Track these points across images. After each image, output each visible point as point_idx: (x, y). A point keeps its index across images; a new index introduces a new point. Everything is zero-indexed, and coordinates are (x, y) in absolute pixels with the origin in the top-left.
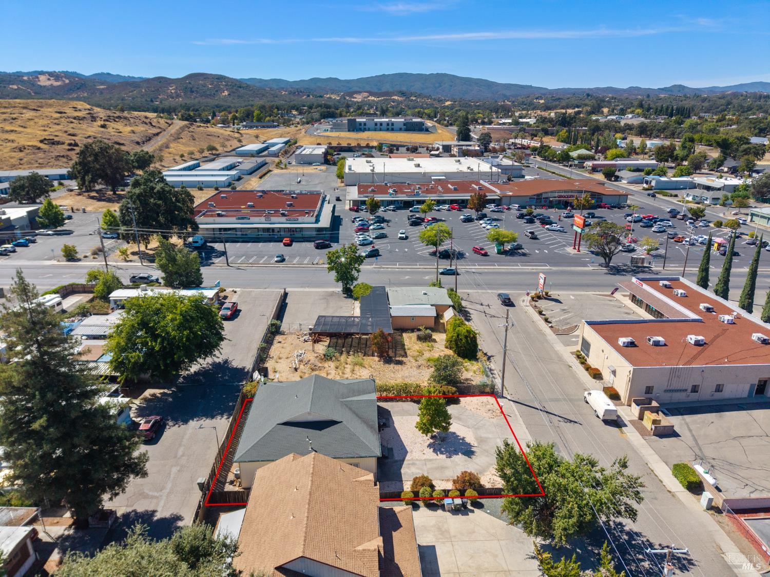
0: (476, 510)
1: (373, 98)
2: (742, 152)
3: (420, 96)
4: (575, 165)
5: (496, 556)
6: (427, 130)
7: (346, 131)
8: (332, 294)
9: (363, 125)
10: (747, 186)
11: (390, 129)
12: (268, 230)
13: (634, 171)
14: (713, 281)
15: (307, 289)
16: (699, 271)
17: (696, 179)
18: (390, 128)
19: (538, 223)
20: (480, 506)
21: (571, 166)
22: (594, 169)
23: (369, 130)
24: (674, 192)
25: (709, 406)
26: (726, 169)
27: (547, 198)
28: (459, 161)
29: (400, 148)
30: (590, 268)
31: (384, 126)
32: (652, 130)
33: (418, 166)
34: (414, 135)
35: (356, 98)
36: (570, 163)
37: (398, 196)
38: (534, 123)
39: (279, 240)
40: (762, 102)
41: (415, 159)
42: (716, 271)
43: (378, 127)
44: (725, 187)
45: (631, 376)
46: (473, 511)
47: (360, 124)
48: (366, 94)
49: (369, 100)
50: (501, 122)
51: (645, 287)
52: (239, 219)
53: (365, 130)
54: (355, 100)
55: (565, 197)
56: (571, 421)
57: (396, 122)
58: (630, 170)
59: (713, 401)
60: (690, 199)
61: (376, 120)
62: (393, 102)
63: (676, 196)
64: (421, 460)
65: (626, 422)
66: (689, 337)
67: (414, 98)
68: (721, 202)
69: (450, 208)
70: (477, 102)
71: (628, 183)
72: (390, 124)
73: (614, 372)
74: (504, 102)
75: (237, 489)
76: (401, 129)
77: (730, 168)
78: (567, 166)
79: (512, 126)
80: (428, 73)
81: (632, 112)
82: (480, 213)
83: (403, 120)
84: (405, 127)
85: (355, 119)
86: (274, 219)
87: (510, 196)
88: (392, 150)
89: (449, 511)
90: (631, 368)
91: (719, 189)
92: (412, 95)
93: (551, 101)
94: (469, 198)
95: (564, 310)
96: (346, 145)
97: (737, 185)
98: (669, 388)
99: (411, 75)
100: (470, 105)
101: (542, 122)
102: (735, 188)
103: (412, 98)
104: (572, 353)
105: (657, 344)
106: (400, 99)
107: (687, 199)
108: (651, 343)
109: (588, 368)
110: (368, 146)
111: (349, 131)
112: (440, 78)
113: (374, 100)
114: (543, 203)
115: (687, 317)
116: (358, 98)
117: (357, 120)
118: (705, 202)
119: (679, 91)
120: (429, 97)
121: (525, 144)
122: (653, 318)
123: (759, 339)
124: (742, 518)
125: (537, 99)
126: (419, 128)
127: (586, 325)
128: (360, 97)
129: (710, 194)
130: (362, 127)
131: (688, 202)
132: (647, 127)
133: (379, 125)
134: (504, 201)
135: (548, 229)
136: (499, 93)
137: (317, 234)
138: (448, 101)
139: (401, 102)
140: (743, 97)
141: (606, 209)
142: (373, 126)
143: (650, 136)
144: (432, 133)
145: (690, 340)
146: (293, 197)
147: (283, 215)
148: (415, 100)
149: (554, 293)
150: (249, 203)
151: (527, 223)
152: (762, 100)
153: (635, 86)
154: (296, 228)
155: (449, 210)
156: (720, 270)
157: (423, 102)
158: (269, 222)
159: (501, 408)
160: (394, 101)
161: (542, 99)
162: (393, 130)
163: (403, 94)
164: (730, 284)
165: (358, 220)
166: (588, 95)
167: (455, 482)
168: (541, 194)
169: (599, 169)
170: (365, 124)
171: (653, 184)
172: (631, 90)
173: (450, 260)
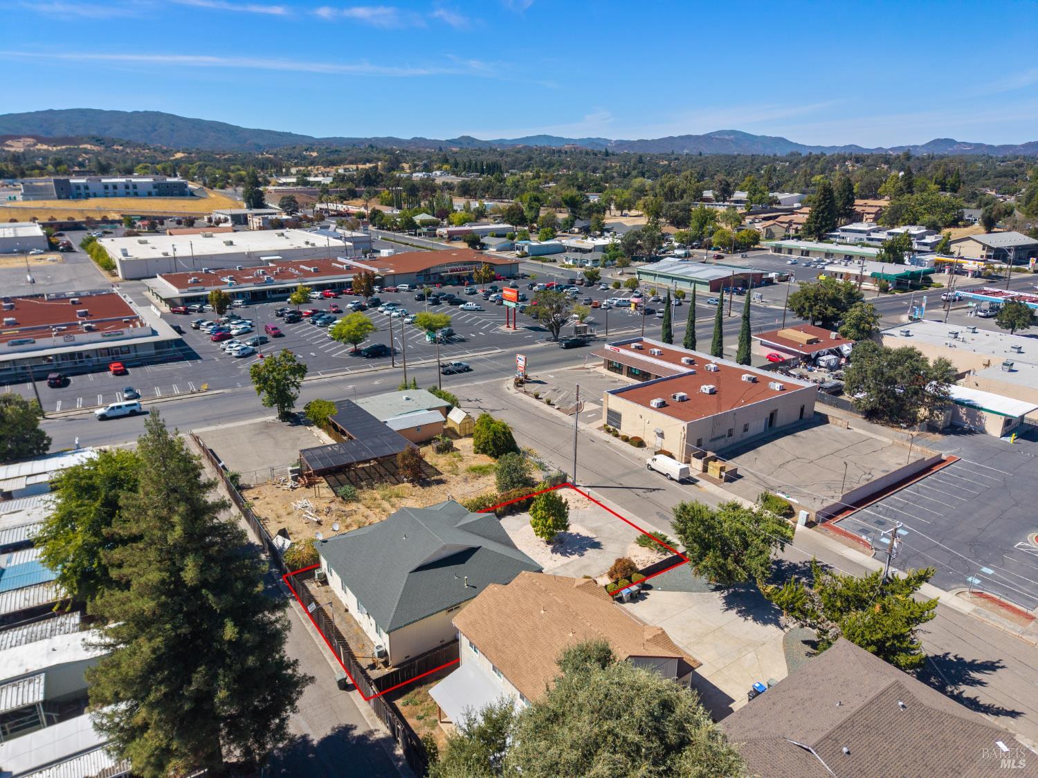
0: (648, 592)
1: (45, 147)
2: (586, 210)
3: (128, 144)
4: (425, 234)
5: (700, 621)
6: (192, 194)
7: (54, 199)
8: (267, 425)
9: (82, 188)
10: (616, 245)
11: (132, 193)
12: (72, 355)
13: (498, 236)
14: (680, 335)
15: (221, 427)
16: (663, 328)
17: (563, 241)
18: (132, 191)
19: (445, 304)
20: (649, 587)
21: (420, 235)
22: (452, 237)
23: (95, 196)
24: (551, 257)
25: (744, 446)
26: (577, 230)
27: (436, 274)
28: (283, 235)
29: (165, 221)
30: (540, 345)
31: (121, 190)
32: (475, 189)
33: (231, 243)
34: (174, 201)
35: (12, 146)
36: (418, 231)
37: (241, 285)
38: (331, 183)
39: (104, 368)
40: (556, 157)
41: (214, 235)
42: (679, 325)
43: (111, 192)
44: (596, 248)
45: (686, 432)
46: (648, 594)
47: (78, 186)
48: (30, 141)
49: (39, 150)
50: (281, 182)
51: (622, 351)
52: (14, 344)
53: (87, 196)
54: (12, 149)
55: (457, 271)
56: (654, 490)
57: (141, 183)
58: (493, 236)
59: (744, 441)
60: (571, 263)
61: (104, 181)
62: (86, 153)
63: (555, 261)
64: (559, 567)
65: (697, 478)
66: (703, 388)
67: (120, 148)
68: (601, 263)
69: (323, 296)
70: (224, 155)
71: (497, 251)
72: (131, 187)
73: (661, 435)
74: (262, 154)
75: (386, 671)
76: (150, 194)
77: (580, 229)
78: (415, 235)
79: (300, 187)
80: (129, 110)
81: (439, 169)
82: (370, 298)
83: (151, 180)
84: (157, 190)
85: (68, 180)
86: (78, 338)
87: (394, 275)
88: (155, 225)
89: (628, 602)
90: (685, 424)
91: (590, 251)
92: (114, 143)
93: (326, 154)
94: (352, 279)
95: (555, 390)
96: (66, 220)
97: (605, 245)
98: (713, 437)
99: (101, 112)
100: (214, 158)
101: (341, 181)
102: (604, 249)
103: (115, 147)
104: (600, 429)
105: (682, 399)
106: (96, 148)
107: (567, 263)
108: (677, 399)
109: (626, 439)
110: (105, 220)
111: (59, 198)
112: (153, 120)
113: (48, 150)
114: (432, 280)
115: (679, 372)
116: (17, 147)
117: (71, 181)
118: (587, 265)
119: (469, 144)
120: (144, 146)
121: (342, 210)
122: (640, 382)
123: (749, 379)
124: (832, 522)
125: (306, 150)
126: (180, 191)
127: (610, 395)
128: (20, 144)
129: (588, 256)
130: (82, 191)
131: (570, 266)
132: (469, 185)
133: (111, 188)
134: (387, 281)
135: (462, 309)
136: (248, 142)
137: (157, 353)
138: (179, 152)
139: (99, 153)
140: (538, 152)
141: (502, 281)
142: (102, 190)
143: (475, 197)
144: (201, 198)
145: (704, 391)
146: (73, 302)
147: (89, 329)
148: (122, 151)
149: (532, 375)
150: (5, 319)
151: (433, 305)
152: (556, 155)
153: (419, 136)
154: (128, 346)
155: (322, 299)
156: (684, 323)
157: (137, 154)
158: (73, 343)
159: (588, 497)
160: (86, 151)
161: (313, 151)
162: (136, 195)
163: (98, 141)
164: (697, 336)
165: (205, 324)
166: (371, 146)
167: (611, 575)
168: (429, 269)
169: (455, 237)
170: (86, 188)
171: (526, 249)
172: (417, 141)
173: (390, 358)
